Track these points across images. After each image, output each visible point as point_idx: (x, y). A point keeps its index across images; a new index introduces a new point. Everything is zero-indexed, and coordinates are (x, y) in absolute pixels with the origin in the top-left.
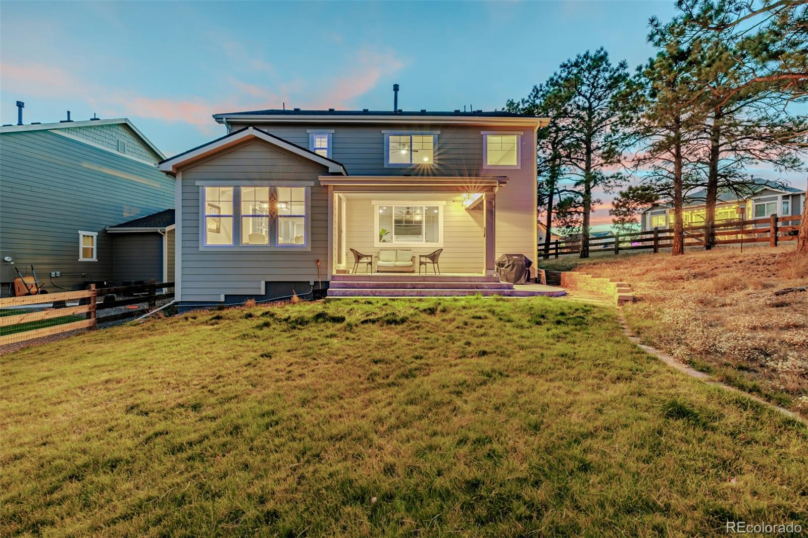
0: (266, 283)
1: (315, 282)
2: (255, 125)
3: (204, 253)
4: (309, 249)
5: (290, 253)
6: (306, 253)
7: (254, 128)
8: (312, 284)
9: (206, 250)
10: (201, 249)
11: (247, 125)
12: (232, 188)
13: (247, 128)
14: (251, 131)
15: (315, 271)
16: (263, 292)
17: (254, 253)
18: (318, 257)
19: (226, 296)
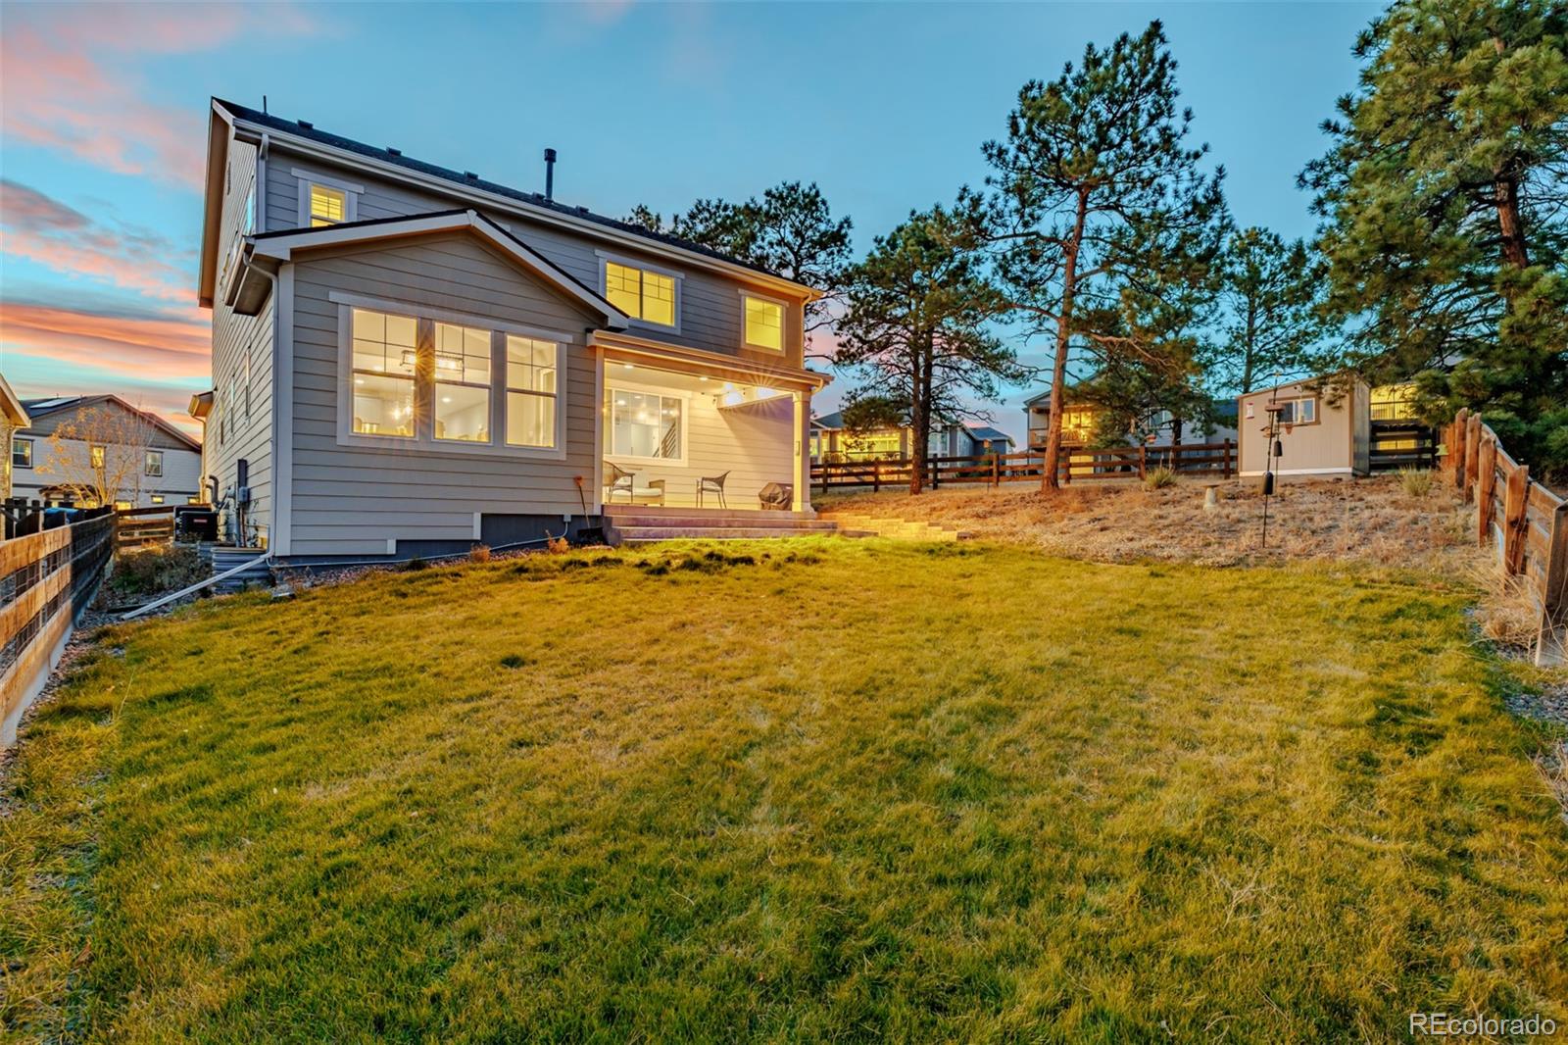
0: (483, 515)
1: (573, 517)
2: (483, 211)
3: (348, 450)
4: (563, 457)
5: (529, 462)
6: (557, 463)
7: (479, 215)
8: (567, 519)
9: (353, 443)
10: (341, 441)
11: (464, 206)
12: (414, 321)
13: (464, 211)
14: (470, 218)
15: (575, 497)
16: (477, 535)
17: (462, 457)
18: (580, 472)
19: (398, 542)
